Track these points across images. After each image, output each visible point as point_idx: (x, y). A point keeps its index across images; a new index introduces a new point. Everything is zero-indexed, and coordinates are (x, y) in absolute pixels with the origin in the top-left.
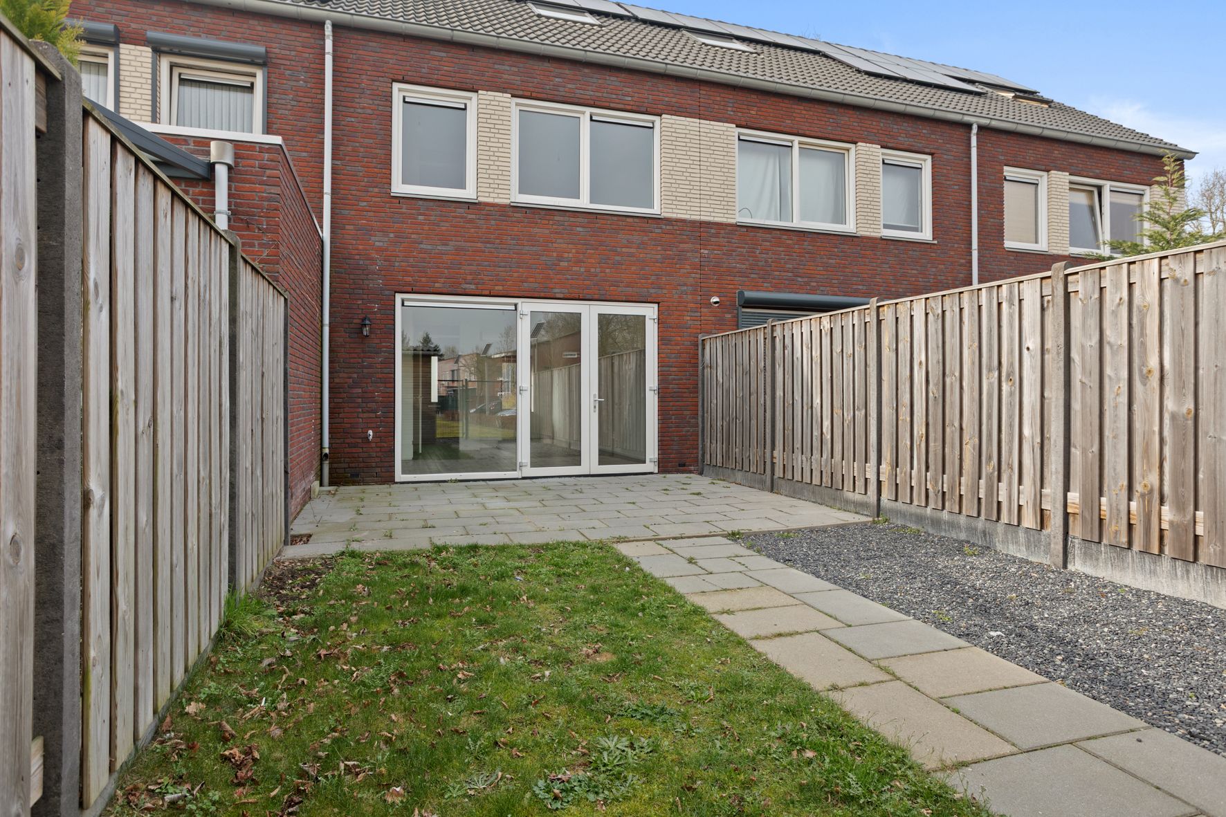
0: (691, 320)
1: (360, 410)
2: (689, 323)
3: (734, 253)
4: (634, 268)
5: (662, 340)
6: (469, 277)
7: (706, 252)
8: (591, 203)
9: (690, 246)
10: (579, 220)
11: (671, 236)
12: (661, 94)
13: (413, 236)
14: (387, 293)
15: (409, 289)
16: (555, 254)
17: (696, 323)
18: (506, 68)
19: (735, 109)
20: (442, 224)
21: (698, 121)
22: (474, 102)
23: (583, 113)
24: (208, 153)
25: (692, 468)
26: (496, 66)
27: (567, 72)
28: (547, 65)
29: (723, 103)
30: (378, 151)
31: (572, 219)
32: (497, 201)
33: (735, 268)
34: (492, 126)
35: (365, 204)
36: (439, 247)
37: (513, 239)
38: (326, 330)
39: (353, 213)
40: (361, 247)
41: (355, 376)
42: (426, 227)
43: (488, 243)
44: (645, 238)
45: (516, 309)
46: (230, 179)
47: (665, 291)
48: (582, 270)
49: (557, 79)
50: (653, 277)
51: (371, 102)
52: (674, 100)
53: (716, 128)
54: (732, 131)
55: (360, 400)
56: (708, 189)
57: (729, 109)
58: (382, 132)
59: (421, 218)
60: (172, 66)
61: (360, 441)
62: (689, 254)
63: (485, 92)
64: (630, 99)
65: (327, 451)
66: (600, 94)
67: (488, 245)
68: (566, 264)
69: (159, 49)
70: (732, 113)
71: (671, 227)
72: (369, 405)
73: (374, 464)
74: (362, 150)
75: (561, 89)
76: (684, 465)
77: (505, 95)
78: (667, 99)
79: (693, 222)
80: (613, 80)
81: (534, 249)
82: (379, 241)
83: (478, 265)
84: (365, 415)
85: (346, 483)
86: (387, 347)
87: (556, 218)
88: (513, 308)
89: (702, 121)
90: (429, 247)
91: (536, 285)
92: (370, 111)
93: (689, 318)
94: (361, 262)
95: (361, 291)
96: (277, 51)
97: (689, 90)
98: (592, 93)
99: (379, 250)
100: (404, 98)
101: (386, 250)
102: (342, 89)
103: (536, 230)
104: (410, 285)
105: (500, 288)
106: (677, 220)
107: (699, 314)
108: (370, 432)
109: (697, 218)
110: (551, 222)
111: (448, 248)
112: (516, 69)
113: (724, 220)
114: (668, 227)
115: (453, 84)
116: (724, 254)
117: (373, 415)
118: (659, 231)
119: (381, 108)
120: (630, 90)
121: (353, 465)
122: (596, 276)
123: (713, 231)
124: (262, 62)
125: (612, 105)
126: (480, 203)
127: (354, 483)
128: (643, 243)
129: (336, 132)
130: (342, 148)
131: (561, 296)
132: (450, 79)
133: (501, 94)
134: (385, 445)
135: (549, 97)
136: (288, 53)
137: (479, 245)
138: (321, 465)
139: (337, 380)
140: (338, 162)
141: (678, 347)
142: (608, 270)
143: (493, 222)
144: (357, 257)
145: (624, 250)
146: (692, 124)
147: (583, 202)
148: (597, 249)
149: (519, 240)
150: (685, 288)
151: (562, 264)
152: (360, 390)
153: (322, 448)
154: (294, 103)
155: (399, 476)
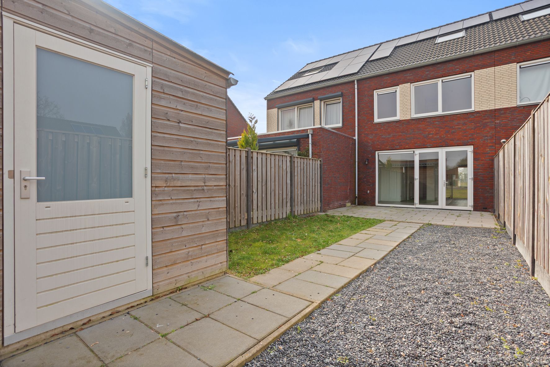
0: (490, 150)
1: (366, 185)
2: (489, 151)
3: (515, 119)
4: (460, 133)
5: (475, 159)
6: (397, 144)
7: (498, 121)
8: (443, 112)
9: (489, 120)
10: (437, 119)
11: (479, 118)
12: (473, 63)
13: (380, 134)
14: (373, 151)
15: (379, 150)
16: (427, 133)
17: (492, 151)
18: (409, 75)
19: (515, 56)
20: (389, 129)
21: (494, 68)
22: (399, 89)
23: (439, 80)
24: (308, 132)
25: (490, 210)
26: (405, 75)
27: (431, 69)
28: (423, 69)
29: (508, 56)
30: (370, 111)
31: (434, 120)
32: (406, 119)
33: (516, 125)
34: (404, 95)
35: (367, 127)
36: (388, 136)
37: (412, 130)
38: (357, 163)
39: (364, 130)
40: (366, 139)
41: (365, 175)
42: (384, 131)
43: (404, 132)
44: (466, 121)
45: (414, 152)
46: (312, 136)
47: (475, 140)
48: (438, 137)
49: (427, 73)
50: (470, 135)
51: (368, 98)
52: (480, 63)
53: (503, 68)
54: (515, 66)
55: (366, 182)
56: (500, 95)
57: (512, 57)
58: (371, 106)
59: (382, 128)
60: (324, 102)
61: (366, 193)
62: (488, 124)
63: (401, 85)
64: (458, 70)
65: (357, 196)
66: (445, 72)
67: (403, 133)
68: (432, 135)
69: (321, 100)
70: (514, 58)
71: (479, 115)
72: (368, 183)
73: (369, 200)
74: (365, 112)
75: (428, 75)
76: (486, 209)
77: (408, 84)
78: (476, 64)
79: (491, 111)
80: (450, 65)
81: (419, 132)
82: (371, 137)
83: (400, 140)
84: (367, 186)
85: (362, 205)
86: (373, 167)
87: (427, 120)
88: (413, 152)
89: (496, 67)
90: (385, 137)
91: (420, 144)
92: (367, 101)
93: (488, 150)
94: (366, 144)
95: (366, 152)
96: (345, 92)
97: (488, 56)
98: (441, 73)
99: (371, 139)
100: (378, 93)
101: (372, 139)
102: (360, 97)
103: (420, 126)
104: (379, 148)
105: (408, 146)
106: (482, 111)
107: (494, 148)
108: (369, 191)
109: (494, 108)
110: (425, 122)
111: (391, 136)
112: (412, 74)
113: (509, 106)
114: (477, 115)
115: (391, 86)
116: (509, 121)
117: (369, 186)
118: (473, 117)
119: (370, 99)
120: (458, 66)
121: (364, 200)
122: (444, 138)
123: (502, 112)
124: (342, 95)
125: (450, 74)
126: (400, 121)
127: (364, 205)
128: (465, 123)
129: (359, 109)
130: (361, 113)
131: (430, 147)
132: (390, 84)
133: (406, 84)
134: (372, 195)
135: (424, 79)
136: (347, 91)
137: (400, 133)
138: (355, 199)
139: (360, 177)
140: (360, 117)
141: (483, 162)
142: (449, 136)
143: (405, 125)
144: (365, 142)
145: (456, 127)
146: (490, 70)
147: (440, 112)
148: (444, 128)
149: (414, 130)
150: (487, 138)
151: (430, 136)
152: (366, 179)
153: (356, 195)
154: (349, 104)
155: (377, 204)
